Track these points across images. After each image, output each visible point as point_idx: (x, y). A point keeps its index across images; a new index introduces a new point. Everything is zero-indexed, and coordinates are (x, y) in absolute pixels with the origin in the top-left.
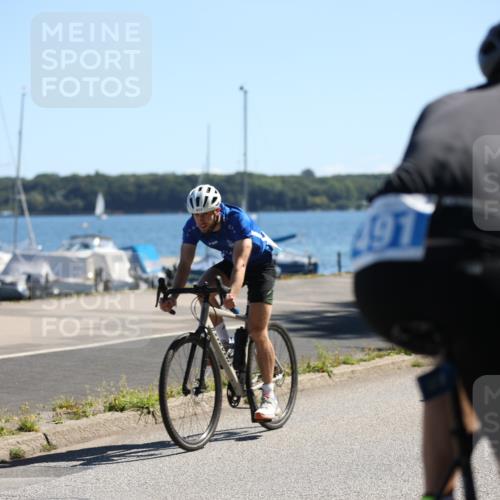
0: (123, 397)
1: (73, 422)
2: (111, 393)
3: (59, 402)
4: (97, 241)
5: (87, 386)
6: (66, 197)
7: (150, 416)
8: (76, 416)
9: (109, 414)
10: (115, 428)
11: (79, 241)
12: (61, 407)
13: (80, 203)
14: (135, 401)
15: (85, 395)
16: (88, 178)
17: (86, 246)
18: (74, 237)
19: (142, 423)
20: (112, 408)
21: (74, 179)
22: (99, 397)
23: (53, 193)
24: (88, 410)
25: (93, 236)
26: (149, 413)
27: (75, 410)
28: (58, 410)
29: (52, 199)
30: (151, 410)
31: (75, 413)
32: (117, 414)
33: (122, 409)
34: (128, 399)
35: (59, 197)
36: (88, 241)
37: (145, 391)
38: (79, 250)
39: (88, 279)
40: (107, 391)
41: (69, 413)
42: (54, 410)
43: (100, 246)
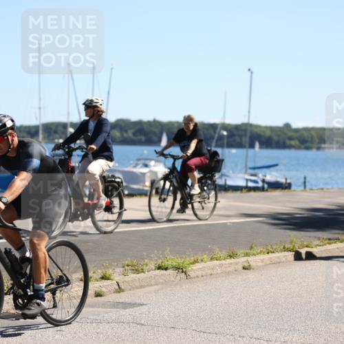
0: (167, 261)
1: (135, 275)
2: (160, 258)
3: (127, 262)
4: (152, 163)
5: (145, 254)
6: (134, 134)
7: (184, 274)
8: (137, 271)
9: (158, 271)
10: (161, 281)
11: (142, 162)
12: (128, 266)
13: (143, 138)
14: (174, 264)
15: (143, 259)
16: (149, 122)
17: (146, 166)
18: (139, 160)
19: (178, 278)
20: (159, 268)
21: (140, 123)
22: (152, 260)
23: (126, 131)
24: (145, 267)
25: (151, 160)
26: (183, 272)
27: (136, 268)
28: (126, 268)
29: (125, 135)
30: (184, 270)
31: (136, 270)
32: (163, 272)
33: (166, 269)
34: (170, 262)
35: (130, 134)
36: (147, 162)
37: (181, 258)
38: (141, 167)
39: (146, 186)
40: (157, 257)
41: (133, 270)
42: (123, 267)
43: (154, 166)
